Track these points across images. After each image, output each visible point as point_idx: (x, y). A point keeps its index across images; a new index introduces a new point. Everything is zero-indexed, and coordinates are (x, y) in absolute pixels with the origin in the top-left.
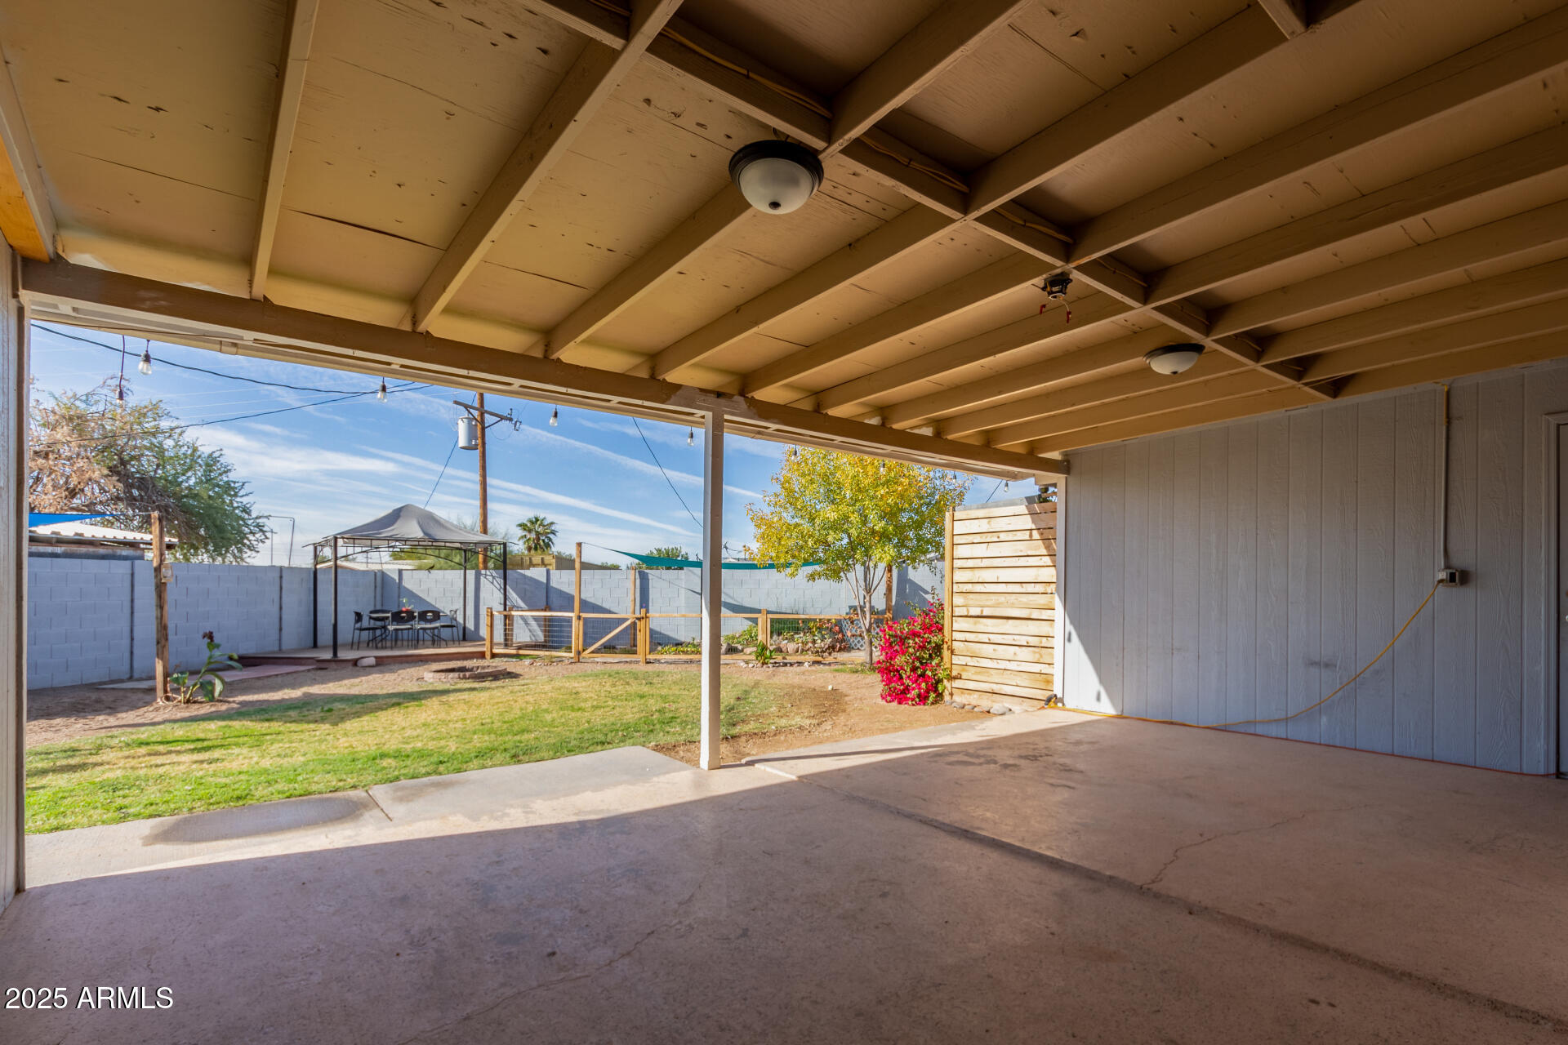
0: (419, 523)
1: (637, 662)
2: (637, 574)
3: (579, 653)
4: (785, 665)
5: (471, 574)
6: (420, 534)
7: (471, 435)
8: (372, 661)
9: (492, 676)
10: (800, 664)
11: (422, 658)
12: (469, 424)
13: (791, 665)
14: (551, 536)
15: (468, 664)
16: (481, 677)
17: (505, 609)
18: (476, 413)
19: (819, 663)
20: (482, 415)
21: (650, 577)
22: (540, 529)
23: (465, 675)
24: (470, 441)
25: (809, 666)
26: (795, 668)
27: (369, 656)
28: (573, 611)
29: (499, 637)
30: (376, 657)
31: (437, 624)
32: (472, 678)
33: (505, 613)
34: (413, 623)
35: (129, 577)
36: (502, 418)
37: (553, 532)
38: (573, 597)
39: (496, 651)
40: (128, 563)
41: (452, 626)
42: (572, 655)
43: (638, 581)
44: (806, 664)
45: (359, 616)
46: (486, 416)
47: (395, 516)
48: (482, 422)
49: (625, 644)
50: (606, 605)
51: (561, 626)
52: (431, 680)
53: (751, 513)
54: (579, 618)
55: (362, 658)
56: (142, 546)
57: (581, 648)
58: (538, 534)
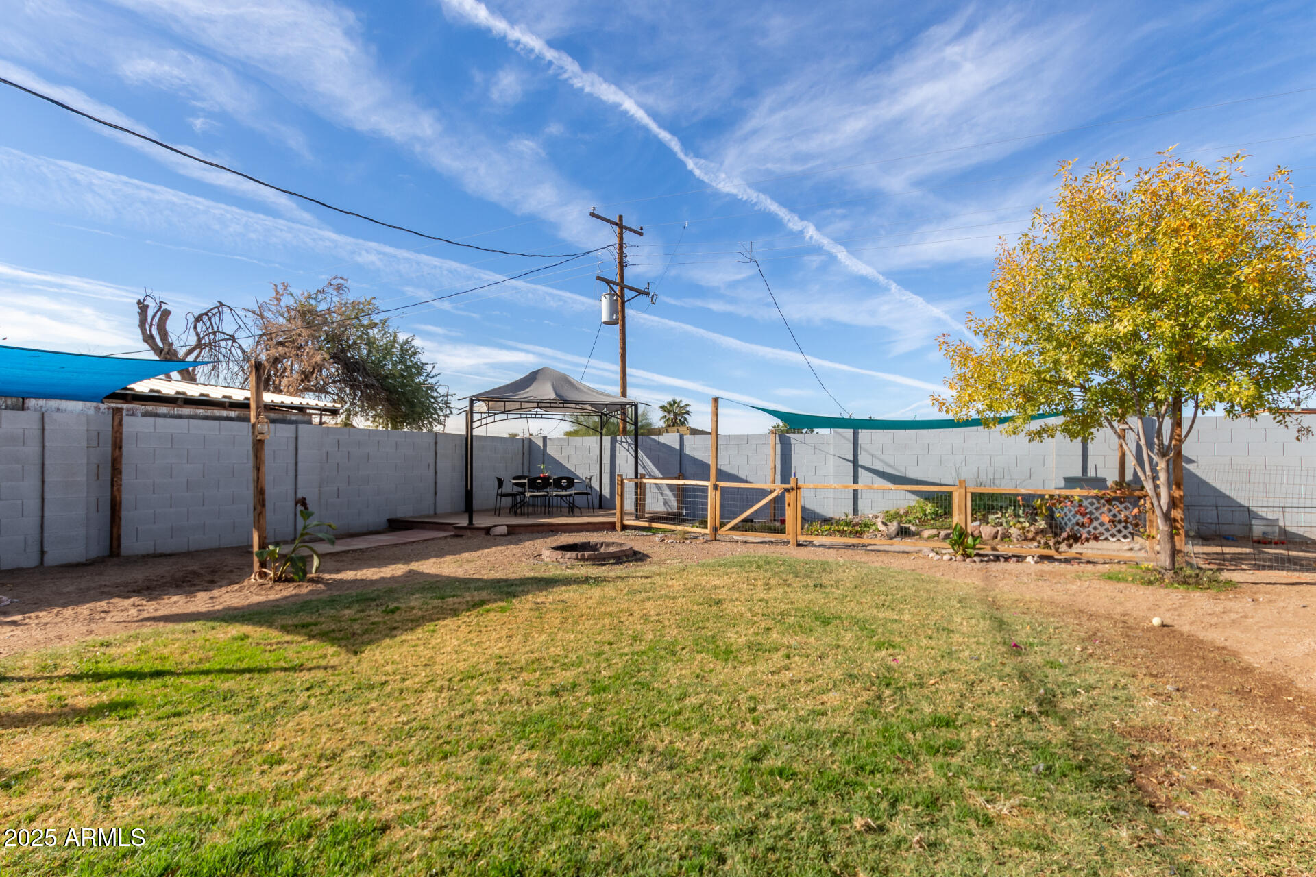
0: (553, 385)
1: (787, 543)
2: (778, 441)
3: (715, 530)
4: (997, 558)
5: (607, 440)
6: (552, 396)
7: (613, 310)
8: (503, 530)
9: (614, 558)
10: (1020, 558)
11: (553, 528)
12: (611, 299)
13: (1007, 559)
14: (686, 416)
15: (593, 538)
16: (601, 560)
17: (636, 477)
18: (617, 289)
19: (1050, 558)
20: (622, 289)
21: (793, 441)
22: (677, 411)
23: (583, 555)
24: (611, 315)
25: (1036, 562)
26: (1012, 565)
27: (502, 523)
28: (708, 480)
29: (629, 506)
30: (507, 526)
31: (571, 491)
32: (592, 559)
33: (636, 480)
34: (548, 489)
35: (294, 440)
36: (640, 292)
37: (688, 413)
38: (708, 466)
39: (626, 522)
40: (293, 427)
41: (587, 494)
42: (708, 531)
43: (778, 447)
44: (1029, 559)
45: (500, 482)
46: (626, 291)
47: (532, 378)
48: (622, 296)
49: (773, 522)
50: (742, 475)
51: (695, 497)
52: (548, 560)
53: (944, 347)
54: (716, 487)
55: (495, 526)
56: (308, 411)
57: (717, 524)
58: (675, 414)
